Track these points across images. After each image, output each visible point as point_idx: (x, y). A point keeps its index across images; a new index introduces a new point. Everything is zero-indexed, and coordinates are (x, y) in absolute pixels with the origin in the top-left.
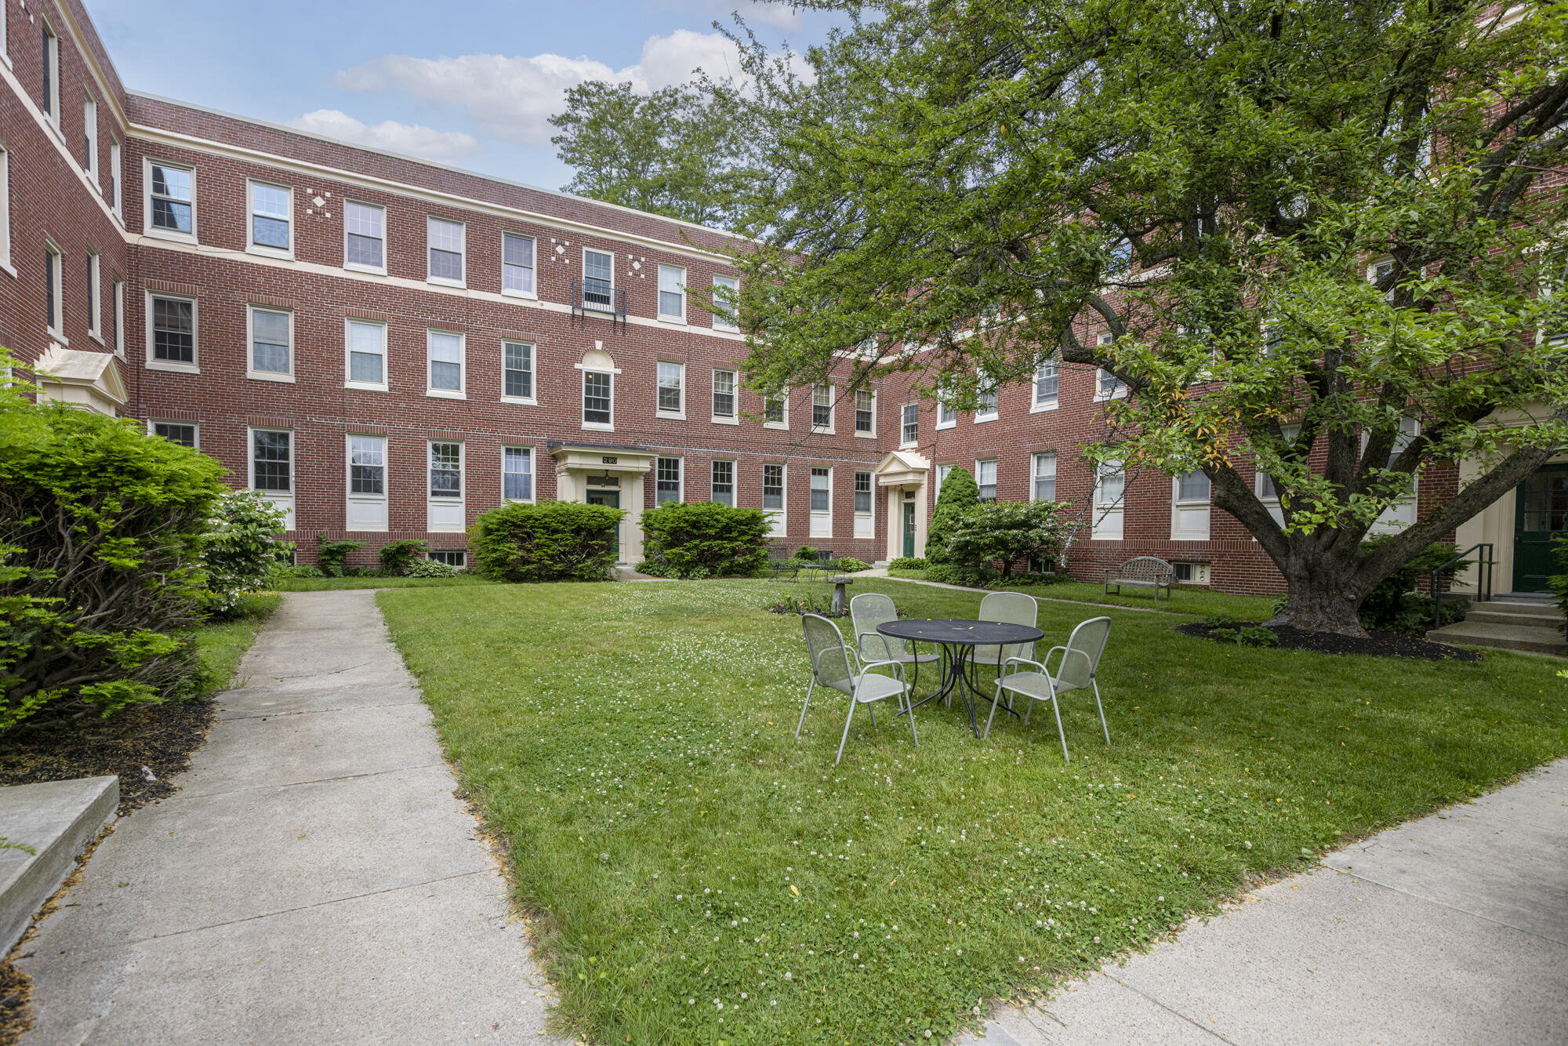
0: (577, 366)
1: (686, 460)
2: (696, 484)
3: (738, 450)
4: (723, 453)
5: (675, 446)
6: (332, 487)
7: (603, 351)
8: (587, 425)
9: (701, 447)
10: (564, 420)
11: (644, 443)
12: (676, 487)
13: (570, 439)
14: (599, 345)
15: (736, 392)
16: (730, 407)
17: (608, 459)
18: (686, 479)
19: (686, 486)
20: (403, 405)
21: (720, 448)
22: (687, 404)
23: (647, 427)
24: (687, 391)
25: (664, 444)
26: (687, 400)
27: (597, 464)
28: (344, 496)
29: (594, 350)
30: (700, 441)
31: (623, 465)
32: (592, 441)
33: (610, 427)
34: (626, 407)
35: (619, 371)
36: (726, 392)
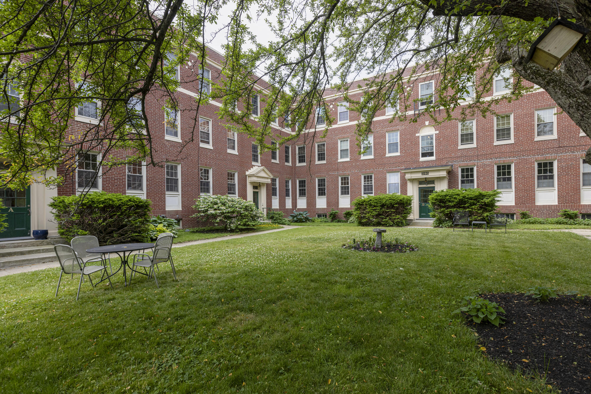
0: (417, 135)
1: (477, 167)
2: (484, 178)
3: (514, 157)
4: (503, 161)
5: (470, 161)
6: (335, 193)
7: (429, 125)
8: (422, 159)
9: (487, 159)
10: (412, 159)
11: (452, 162)
12: (472, 181)
13: (415, 166)
14: (427, 123)
15: (512, 126)
16: (509, 134)
17: (424, 173)
18: (477, 177)
19: (477, 180)
20: (354, 164)
21: (500, 158)
22: (477, 139)
23: (453, 155)
24: (477, 132)
25: (463, 161)
26: (477, 137)
27: (419, 176)
28: (338, 196)
29: (425, 126)
30: (486, 156)
31: (431, 175)
32: (425, 166)
33: (433, 158)
34: (441, 148)
35: (437, 132)
36: (506, 126)
